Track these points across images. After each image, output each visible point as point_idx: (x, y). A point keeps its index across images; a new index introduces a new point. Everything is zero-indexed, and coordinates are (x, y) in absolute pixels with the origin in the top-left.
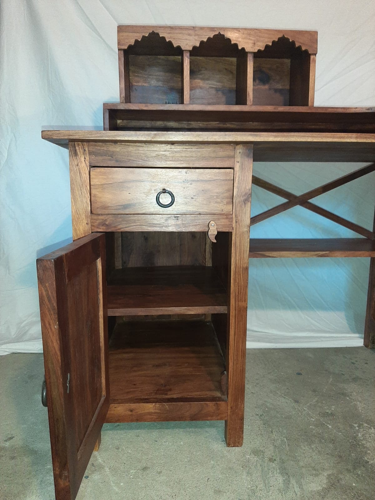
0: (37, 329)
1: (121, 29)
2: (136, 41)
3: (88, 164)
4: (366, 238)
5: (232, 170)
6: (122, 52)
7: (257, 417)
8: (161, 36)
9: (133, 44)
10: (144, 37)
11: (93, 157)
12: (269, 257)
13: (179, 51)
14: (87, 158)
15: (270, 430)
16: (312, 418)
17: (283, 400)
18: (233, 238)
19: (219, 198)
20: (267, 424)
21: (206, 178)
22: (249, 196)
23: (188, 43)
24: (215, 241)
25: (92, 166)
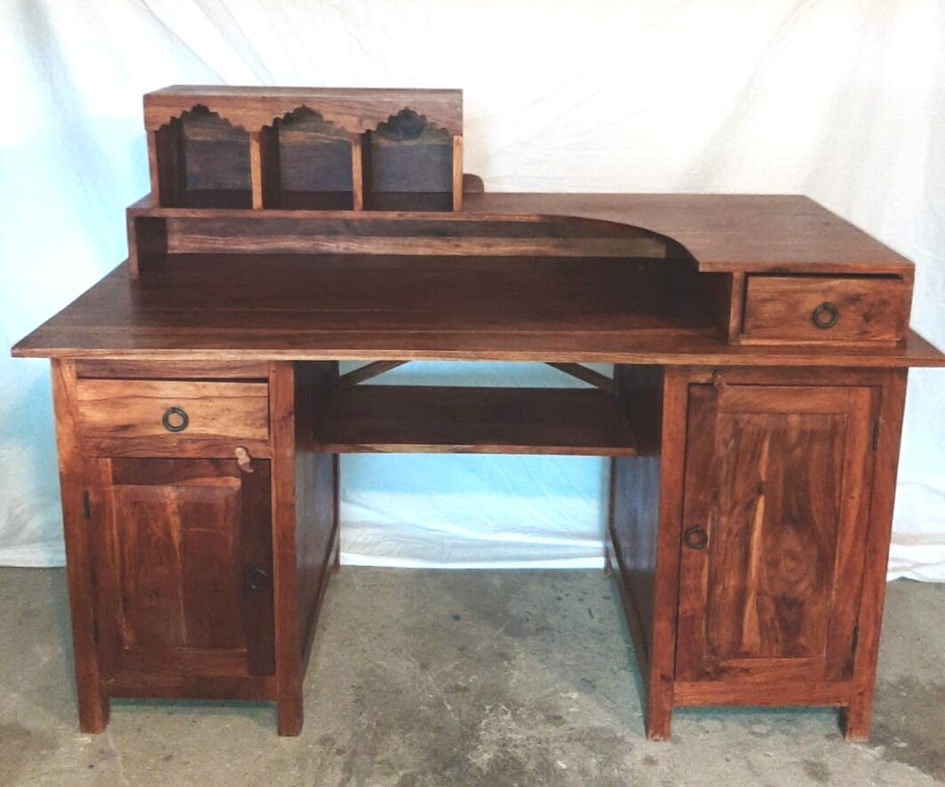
1: (149, 99)
2: (173, 119)
3: (75, 375)
5: (266, 385)
6: (153, 134)
7: (352, 690)
8: (211, 111)
9: (168, 123)
10: (184, 113)
11: (81, 365)
12: (380, 451)
14: (74, 370)
15: (361, 709)
16: (432, 694)
17: (405, 663)
18: (273, 466)
19: (249, 420)
20: (359, 701)
21: (230, 394)
22: (290, 414)
23: (255, 121)
24: (251, 471)
25: (80, 377)
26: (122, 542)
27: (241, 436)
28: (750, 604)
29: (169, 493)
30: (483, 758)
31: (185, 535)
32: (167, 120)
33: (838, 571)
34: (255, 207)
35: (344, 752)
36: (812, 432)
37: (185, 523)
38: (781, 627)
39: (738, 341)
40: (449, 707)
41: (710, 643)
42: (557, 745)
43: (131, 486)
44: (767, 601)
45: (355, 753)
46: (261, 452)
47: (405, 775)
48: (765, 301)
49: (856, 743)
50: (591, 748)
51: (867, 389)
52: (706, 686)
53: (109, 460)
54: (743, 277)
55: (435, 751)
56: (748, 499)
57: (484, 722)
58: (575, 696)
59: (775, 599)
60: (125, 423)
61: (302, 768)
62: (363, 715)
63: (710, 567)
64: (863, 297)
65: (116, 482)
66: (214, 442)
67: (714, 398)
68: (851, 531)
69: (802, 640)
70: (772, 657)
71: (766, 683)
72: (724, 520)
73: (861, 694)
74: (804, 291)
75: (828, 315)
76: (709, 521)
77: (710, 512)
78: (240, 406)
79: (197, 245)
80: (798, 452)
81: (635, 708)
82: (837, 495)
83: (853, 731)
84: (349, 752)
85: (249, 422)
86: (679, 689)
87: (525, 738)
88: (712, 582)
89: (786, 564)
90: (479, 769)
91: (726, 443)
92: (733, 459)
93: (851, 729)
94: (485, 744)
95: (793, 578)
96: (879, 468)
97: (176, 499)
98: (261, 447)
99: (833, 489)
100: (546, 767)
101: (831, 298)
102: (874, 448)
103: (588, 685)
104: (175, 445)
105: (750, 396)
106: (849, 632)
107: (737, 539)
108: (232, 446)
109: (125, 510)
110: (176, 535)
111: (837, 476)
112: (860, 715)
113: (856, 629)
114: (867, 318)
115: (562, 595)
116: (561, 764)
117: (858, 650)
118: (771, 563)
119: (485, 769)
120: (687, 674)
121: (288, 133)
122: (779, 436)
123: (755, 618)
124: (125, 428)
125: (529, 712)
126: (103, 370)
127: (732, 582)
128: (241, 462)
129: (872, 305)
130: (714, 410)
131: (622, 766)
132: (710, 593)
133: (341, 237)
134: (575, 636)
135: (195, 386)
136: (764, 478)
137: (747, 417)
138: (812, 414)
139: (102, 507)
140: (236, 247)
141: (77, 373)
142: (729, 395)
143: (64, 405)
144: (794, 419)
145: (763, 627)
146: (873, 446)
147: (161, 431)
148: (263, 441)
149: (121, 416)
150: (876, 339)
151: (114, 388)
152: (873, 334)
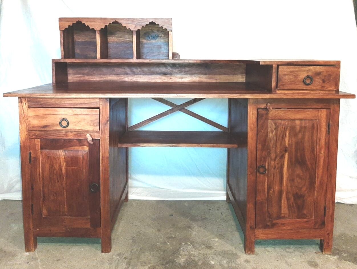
0: (19, 186)
1: (61, 20)
2: (69, 26)
3: (27, 106)
4: (223, 131)
6: (62, 32)
7: (131, 238)
8: (83, 23)
9: (67, 28)
10: (73, 24)
11: (30, 103)
12: (142, 146)
13: (93, 31)
14: (27, 104)
15: (134, 244)
16: (162, 239)
17: (151, 230)
18: (101, 142)
19: (92, 123)
20: (134, 241)
21: (85, 113)
22: (107, 121)
23: (98, 27)
24: (92, 143)
25: (29, 107)
26: (43, 172)
27: (89, 130)
28: (284, 196)
29: (61, 153)
30: (181, 260)
31: (67, 170)
32: (67, 27)
33: (317, 183)
34: (98, 58)
35: (127, 258)
36: (305, 127)
37: (67, 165)
38: (296, 206)
39: (276, 91)
40: (168, 244)
41: (269, 214)
42: (210, 256)
43: (47, 150)
44: (290, 196)
45: (131, 259)
46: (96, 136)
47: (151, 266)
48: (285, 75)
49: (327, 254)
50: (223, 257)
51: (325, 110)
52: (267, 231)
53: (39, 140)
54: (277, 66)
55: (163, 258)
56: (282, 154)
57: (182, 248)
58: (217, 240)
59: (294, 195)
60: (45, 125)
61: (110, 264)
62: (135, 246)
63: (268, 182)
64: (322, 73)
65: (41, 148)
66: (79, 132)
67: (267, 114)
68: (321, 167)
69: (305, 212)
70: (293, 219)
71: (291, 230)
72: (273, 163)
73: (328, 234)
74: (300, 71)
75: (309, 80)
76: (267, 163)
77: (267, 159)
78: (88, 118)
79: (78, 79)
80: (300, 136)
81: (240, 244)
82: (315, 153)
83: (326, 250)
84: (129, 258)
85: (92, 124)
86: (258, 232)
87: (198, 254)
88: (269, 188)
89: (297, 181)
90: (180, 264)
91: (272, 132)
92: (275, 138)
93: (325, 249)
94: (182, 256)
95: (300, 186)
96: (331, 141)
97: (64, 155)
98: (96, 134)
99: (314, 150)
100: (206, 263)
101: (310, 74)
102: (329, 133)
103: (221, 236)
104: (64, 133)
105: (281, 113)
106: (322, 208)
107: (278, 170)
108: (85, 134)
109: (45, 160)
110: (64, 170)
111: (315, 144)
112: (328, 243)
113: (325, 207)
114: (324, 81)
115: (211, 208)
116: (212, 263)
117: (327, 215)
118: (291, 180)
119: (182, 264)
120: (260, 226)
121: (111, 38)
122: (293, 129)
123: (286, 202)
124: (45, 127)
125: (200, 245)
126: (38, 104)
127: (277, 188)
128: (88, 140)
129: (326, 76)
130: (267, 119)
131: (236, 263)
132: (268, 193)
133: (129, 76)
134: (216, 221)
135: (72, 110)
136: (287, 146)
137: (280, 121)
138: (304, 120)
139: (36, 159)
140: (92, 79)
141: (28, 106)
142: (273, 112)
143: (23, 118)
144: (298, 122)
145: (289, 207)
146: (328, 132)
147: (59, 128)
148: (97, 132)
149: (44, 122)
150: (327, 89)
151: (42, 111)
152: (327, 87)
